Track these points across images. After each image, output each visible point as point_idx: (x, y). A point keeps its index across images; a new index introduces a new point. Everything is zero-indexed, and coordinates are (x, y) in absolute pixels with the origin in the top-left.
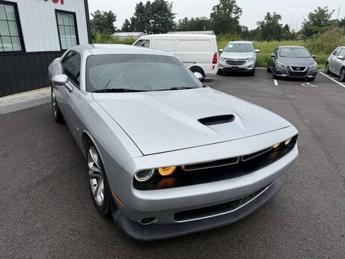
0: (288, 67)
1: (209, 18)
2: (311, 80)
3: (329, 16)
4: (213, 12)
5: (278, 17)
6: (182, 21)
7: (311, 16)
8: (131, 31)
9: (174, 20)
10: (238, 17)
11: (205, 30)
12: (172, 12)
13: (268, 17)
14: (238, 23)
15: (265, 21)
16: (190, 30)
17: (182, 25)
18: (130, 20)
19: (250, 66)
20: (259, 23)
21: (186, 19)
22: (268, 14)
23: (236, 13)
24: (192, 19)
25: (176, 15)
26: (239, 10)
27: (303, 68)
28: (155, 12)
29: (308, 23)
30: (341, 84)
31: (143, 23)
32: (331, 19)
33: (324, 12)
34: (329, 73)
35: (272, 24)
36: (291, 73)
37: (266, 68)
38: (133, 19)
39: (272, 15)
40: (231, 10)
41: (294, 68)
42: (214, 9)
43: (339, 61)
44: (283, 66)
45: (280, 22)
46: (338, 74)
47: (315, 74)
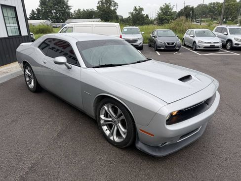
0: (164, 43)
1: (96, 9)
2: (177, 50)
3: (172, 9)
4: (98, 5)
5: (142, 9)
6: (76, 12)
7: (162, 9)
8: (38, 18)
9: (71, 11)
10: (115, 9)
11: (95, 18)
12: (69, 5)
13: (135, 9)
14: (116, 13)
15: (134, 12)
16: (83, 18)
17: (76, 14)
18: (35, 11)
19: (140, 44)
20: (130, 13)
21: (79, 10)
22: (135, 7)
23: (114, 6)
24: (84, 10)
25: (72, 7)
26: (116, 4)
27: (173, 43)
28: (56, 5)
29: (160, 13)
30: (194, 52)
31: (47, 13)
32: (173, 11)
33: (169, 6)
34: (185, 45)
35: (139, 14)
36: (166, 47)
37: (148, 44)
38: (38, 10)
39: (138, 8)
40: (110, 4)
41: (168, 43)
42: (99, 3)
43: (191, 38)
44: (161, 43)
45: (143, 13)
46: (191, 46)
47: (180, 47)
